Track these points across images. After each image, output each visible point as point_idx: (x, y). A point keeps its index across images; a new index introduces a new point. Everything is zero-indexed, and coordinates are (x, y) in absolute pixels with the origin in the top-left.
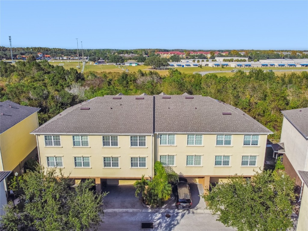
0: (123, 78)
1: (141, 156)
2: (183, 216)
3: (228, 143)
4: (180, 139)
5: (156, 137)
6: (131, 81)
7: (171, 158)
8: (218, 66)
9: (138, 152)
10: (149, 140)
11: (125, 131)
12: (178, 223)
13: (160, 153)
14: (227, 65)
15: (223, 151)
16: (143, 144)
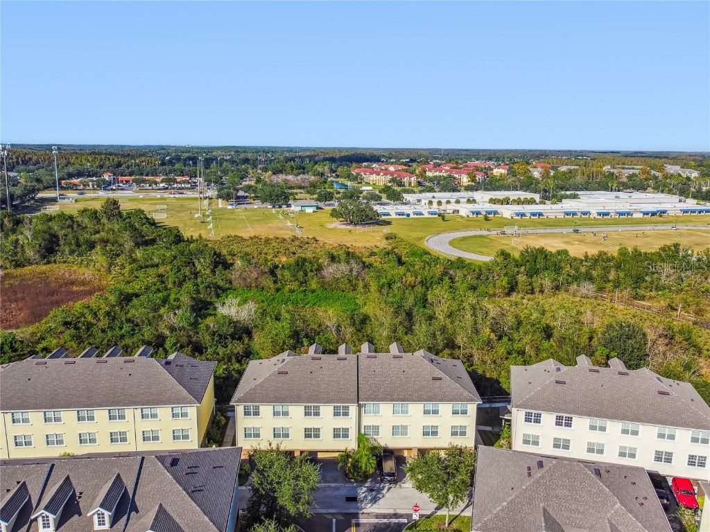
0: (298, 265)
1: (344, 427)
2: (389, 489)
3: (436, 412)
4: (386, 408)
5: (360, 407)
6: (311, 271)
7: (376, 429)
8: (477, 214)
9: (341, 423)
10: (353, 409)
11: (328, 401)
12: (383, 496)
13: (364, 423)
14: (495, 213)
15: (431, 421)
16: (346, 414)
